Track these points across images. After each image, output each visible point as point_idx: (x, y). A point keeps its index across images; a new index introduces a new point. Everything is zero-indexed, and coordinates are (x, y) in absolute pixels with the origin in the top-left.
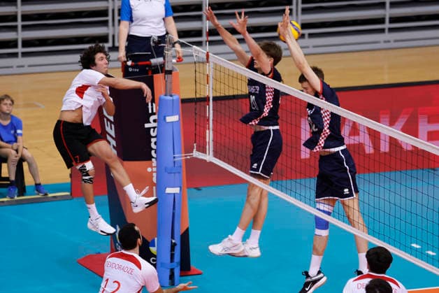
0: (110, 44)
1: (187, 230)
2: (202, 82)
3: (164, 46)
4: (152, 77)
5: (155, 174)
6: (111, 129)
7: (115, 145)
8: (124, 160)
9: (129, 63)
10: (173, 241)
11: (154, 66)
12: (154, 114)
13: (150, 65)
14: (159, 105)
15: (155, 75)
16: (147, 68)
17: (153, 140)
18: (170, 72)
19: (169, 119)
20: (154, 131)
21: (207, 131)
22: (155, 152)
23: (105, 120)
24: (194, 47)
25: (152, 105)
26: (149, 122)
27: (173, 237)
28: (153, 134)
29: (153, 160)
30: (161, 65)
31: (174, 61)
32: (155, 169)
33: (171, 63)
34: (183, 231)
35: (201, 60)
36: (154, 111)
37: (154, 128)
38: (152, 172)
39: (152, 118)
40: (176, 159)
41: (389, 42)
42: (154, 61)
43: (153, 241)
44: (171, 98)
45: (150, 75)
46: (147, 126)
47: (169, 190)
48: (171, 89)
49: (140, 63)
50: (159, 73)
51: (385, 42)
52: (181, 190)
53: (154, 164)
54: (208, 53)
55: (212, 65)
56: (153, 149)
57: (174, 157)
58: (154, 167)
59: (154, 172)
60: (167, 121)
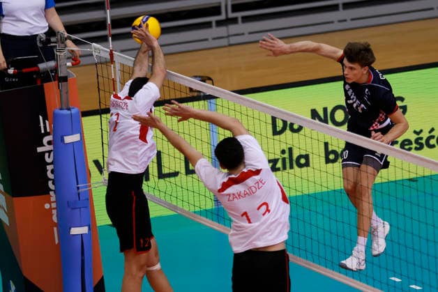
1: (102, 279)
2: (107, 90)
3: (56, 46)
4: (42, 88)
5: (54, 212)
8: (13, 196)
9: (11, 71)
11: (44, 73)
12: (48, 134)
13: (38, 72)
14: (54, 122)
15: (45, 85)
16: (35, 76)
17: (49, 168)
18: (65, 79)
19: (68, 140)
20: (49, 157)
22: (53, 183)
24: (94, 44)
25: (44, 123)
26: (44, 145)
28: (48, 160)
29: (52, 193)
30: (52, 71)
31: (69, 64)
32: (54, 205)
33: (66, 67)
34: (97, 282)
35: (103, 60)
36: (48, 130)
37: (49, 152)
38: (51, 209)
39: (46, 140)
41: (345, 21)
42: (42, 66)
44: (69, 112)
45: (39, 84)
46: (40, 150)
47: (75, 231)
48: (67, 100)
50: (51, 81)
51: (340, 21)
52: (89, 229)
53: (53, 199)
54: (111, 51)
55: (118, 66)
56: (50, 180)
57: (78, 188)
58: (53, 202)
59: (54, 209)
60: (66, 142)
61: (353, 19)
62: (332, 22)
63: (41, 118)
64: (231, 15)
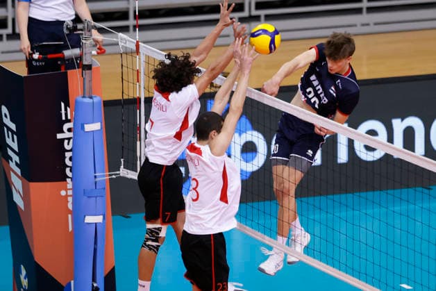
0: (9, 31)
1: (113, 269)
2: (131, 80)
3: (82, 34)
4: (65, 75)
5: (70, 199)
6: (13, 141)
7: (18, 162)
8: (30, 181)
9: (36, 56)
10: (95, 285)
11: (68, 60)
12: (69, 121)
13: (63, 59)
14: (75, 110)
15: (69, 72)
16: (59, 63)
17: (68, 155)
18: (89, 67)
19: (88, 128)
20: (68, 144)
21: (138, 143)
22: (71, 171)
23: (5, 129)
24: (121, 34)
25: (66, 110)
26: (63, 132)
27: (94, 280)
28: (67, 147)
29: (69, 180)
30: (77, 59)
31: (94, 52)
32: (70, 192)
33: (91, 55)
34: (108, 271)
35: (129, 51)
36: (69, 118)
37: (69, 139)
38: (67, 196)
39: (66, 127)
40: (97, 179)
41: (368, 25)
42: (67, 53)
43: (70, 284)
44: (91, 100)
45: (63, 71)
46: (59, 136)
47: (89, 219)
48: (91, 88)
49: (49, 56)
50: (75, 68)
51: (363, 25)
52: (104, 218)
53: (70, 185)
54: (137, 42)
55: (143, 58)
56: (68, 167)
57: (95, 177)
58: (69, 189)
59: (70, 196)
60: (86, 130)
61: (376, 24)
62: (355, 25)
63: (63, 104)
64: (254, 13)
